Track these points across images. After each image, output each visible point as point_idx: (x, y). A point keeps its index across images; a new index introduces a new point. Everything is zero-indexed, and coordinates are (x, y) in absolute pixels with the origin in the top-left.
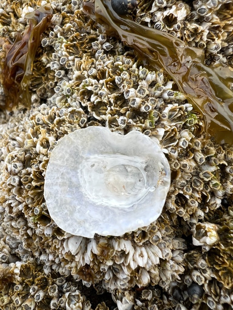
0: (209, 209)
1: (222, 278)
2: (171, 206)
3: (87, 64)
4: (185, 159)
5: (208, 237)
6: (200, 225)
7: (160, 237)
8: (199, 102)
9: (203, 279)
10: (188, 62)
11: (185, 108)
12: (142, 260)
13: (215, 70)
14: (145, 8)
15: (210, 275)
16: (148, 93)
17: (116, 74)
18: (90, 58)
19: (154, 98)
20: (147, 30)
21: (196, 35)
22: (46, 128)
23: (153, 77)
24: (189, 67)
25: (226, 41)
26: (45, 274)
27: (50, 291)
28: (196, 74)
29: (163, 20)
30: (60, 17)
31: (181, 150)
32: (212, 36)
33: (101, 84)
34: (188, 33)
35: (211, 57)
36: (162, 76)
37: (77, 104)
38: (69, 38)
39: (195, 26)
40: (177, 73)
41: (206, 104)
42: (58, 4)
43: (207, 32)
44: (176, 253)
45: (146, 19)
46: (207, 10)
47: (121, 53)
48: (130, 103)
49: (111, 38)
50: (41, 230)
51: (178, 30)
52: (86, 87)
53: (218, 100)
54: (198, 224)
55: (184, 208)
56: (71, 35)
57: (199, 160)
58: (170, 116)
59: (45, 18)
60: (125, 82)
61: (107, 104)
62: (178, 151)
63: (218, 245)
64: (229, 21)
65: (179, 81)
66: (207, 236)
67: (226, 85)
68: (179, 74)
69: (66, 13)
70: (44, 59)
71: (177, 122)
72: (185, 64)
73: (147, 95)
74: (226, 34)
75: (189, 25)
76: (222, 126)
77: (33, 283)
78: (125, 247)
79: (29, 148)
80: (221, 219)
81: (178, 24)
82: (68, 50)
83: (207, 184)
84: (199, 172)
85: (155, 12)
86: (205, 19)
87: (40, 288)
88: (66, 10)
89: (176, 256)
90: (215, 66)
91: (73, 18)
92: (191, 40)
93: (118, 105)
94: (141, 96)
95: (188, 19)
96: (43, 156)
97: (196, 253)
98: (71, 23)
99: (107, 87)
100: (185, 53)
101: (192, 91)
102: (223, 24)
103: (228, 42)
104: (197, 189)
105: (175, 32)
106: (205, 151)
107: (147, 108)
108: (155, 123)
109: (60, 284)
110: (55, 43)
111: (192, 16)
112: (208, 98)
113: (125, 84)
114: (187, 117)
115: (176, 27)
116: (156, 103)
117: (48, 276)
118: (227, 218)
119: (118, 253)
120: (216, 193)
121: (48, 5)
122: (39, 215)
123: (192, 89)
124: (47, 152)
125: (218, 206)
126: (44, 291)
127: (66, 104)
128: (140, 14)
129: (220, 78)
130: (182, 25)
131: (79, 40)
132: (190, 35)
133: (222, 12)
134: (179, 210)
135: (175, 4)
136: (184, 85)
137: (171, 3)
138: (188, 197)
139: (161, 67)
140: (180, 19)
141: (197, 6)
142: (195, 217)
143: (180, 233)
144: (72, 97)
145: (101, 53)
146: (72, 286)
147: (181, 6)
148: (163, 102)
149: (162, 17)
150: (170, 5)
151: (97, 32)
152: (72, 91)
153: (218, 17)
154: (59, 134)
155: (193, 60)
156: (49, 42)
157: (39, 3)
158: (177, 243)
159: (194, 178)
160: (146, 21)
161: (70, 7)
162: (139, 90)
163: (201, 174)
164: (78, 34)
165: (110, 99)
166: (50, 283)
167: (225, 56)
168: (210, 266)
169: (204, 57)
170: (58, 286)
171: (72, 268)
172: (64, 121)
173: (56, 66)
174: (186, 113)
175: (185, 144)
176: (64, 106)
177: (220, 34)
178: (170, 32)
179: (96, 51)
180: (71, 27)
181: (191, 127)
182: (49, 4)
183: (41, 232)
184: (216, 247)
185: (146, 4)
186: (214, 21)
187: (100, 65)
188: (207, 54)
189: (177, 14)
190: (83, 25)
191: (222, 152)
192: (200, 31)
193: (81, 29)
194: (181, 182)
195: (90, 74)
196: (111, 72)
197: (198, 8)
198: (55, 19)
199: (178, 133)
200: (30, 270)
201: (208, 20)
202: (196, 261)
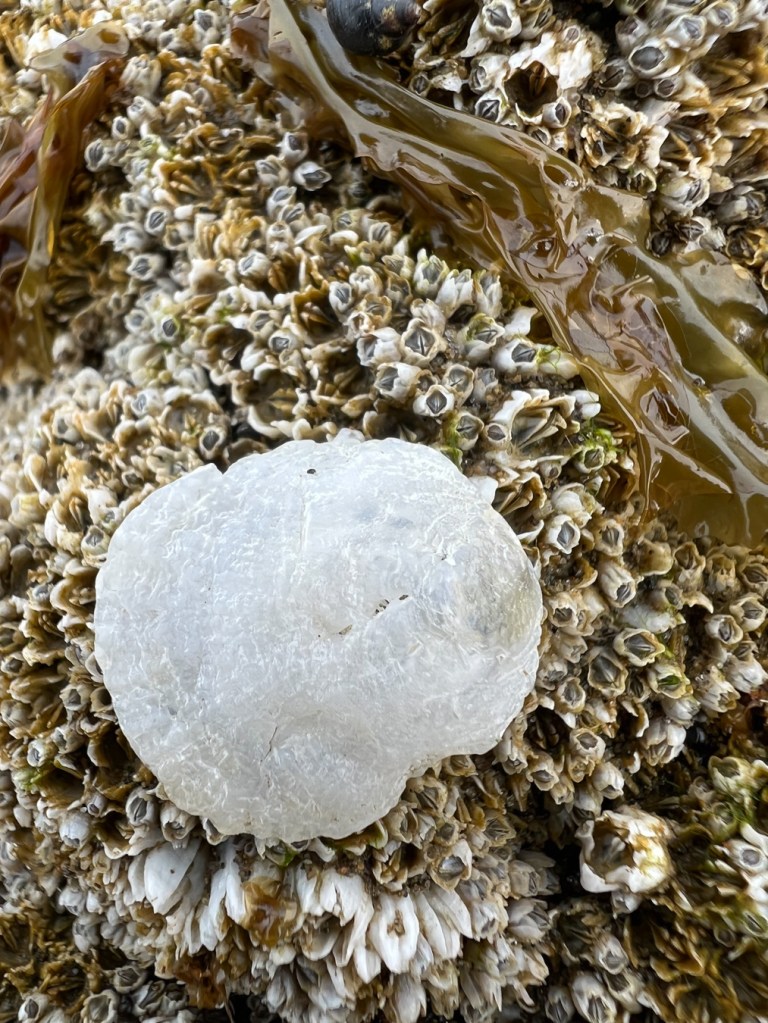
0: (643, 761)
1: (679, 1010)
2: (509, 753)
3: (237, 236)
4: (565, 589)
5: (636, 870)
6: (608, 821)
7: (468, 861)
8: (623, 386)
9: (612, 1010)
10: (592, 241)
11: (572, 409)
12: (400, 945)
13: (686, 272)
14: (443, 40)
15: (635, 997)
16: (444, 347)
17: (335, 274)
18: (250, 215)
19: (464, 368)
20: (450, 121)
21: (624, 144)
22: (85, 455)
23: (463, 292)
24: (592, 259)
25: (727, 171)
26: (76, 950)
27: (88, 1014)
28: (616, 283)
29: (508, 84)
30: (152, 68)
31: (551, 558)
32: (680, 151)
33: (280, 310)
34: (596, 136)
35: (671, 225)
36: (495, 287)
37: (195, 375)
38: (179, 142)
39: (620, 111)
40: (548, 280)
41: (650, 393)
42: (147, 23)
43: (661, 135)
44: (522, 912)
45: (446, 82)
46: (666, 54)
47: (356, 200)
48: (377, 382)
49: (324, 147)
50: (49, 823)
51: (560, 126)
52: (229, 318)
53: (690, 382)
54: (602, 819)
55: (557, 760)
56: (186, 131)
57: (615, 592)
58: (519, 434)
59: (96, 68)
60: (363, 304)
61: (299, 380)
62: (543, 561)
63: (670, 893)
64: (743, 97)
65: (557, 310)
66: (632, 864)
67: (721, 327)
68: (558, 281)
69: (174, 55)
70: (93, 213)
71: (544, 455)
72: (579, 246)
73: (440, 354)
74: (729, 146)
75: (598, 108)
76: (703, 474)
77: (34, 980)
78: (338, 902)
79: (25, 525)
80: (684, 797)
81: (558, 101)
82: (174, 184)
83: (639, 677)
84: (614, 632)
85: (478, 54)
86: (656, 88)
87: (55, 1004)
88: (174, 44)
89: (523, 922)
90: (686, 259)
91: (197, 74)
92: (604, 164)
93: (337, 387)
94: (416, 359)
95: (596, 85)
96: (66, 556)
97: (589, 912)
98: (188, 90)
99: (301, 321)
100: (580, 210)
101: (599, 345)
102: (719, 108)
103: (733, 177)
104: (605, 691)
105: (547, 133)
106: (638, 559)
107: (437, 403)
108: (464, 457)
109: (126, 989)
110: (131, 158)
111: (611, 77)
112: (654, 371)
113: (363, 313)
114: (580, 439)
115: (554, 111)
116: (471, 387)
117: (87, 958)
118: (704, 796)
119: (313, 922)
120: (670, 708)
121: (115, 27)
122: (43, 768)
123: (602, 337)
124: (80, 544)
125: (674, 754)
126: (68, 1011)
127: (161, 374)
128: (427, 61)
129: (703, 303)
130: (573, 107)
131: (215, 150)
132: (601, 144)
133: (719, 64)
134: (537, 768)
135: (551, 29)
136: (573, 324)
137: (539, 24)
138: (570, 720)
139: (492, 254)
140: (571, 85)
141: (632, 39)
142: (594, 788)
143: (539, 837)
144: (180, 351)
145: (285, 197)
146: (165, 997)
147: (572, 36)
148: (495, 383)
149: (503, 74)
150: (533, 30)
151: (278, 125)
152: (182, 328)
153: (705, 80)
154: (125, 482)
155: (610, 235)
156: (111, 153)
157: (86, 18)
158: (527, 877)
159: (596, 652)
160: (447, 88)
161: (189, 36)
162: (413, 337)
163: (620, 639)
164: (208, 128)
165: (309, 364)
166: (93, 984)
167: (721, 224)
168: (635, 962)
169: (648, 226)
170: (119, 995)
171: (159, 951)
172: (146, 433)
173: (131, 240)
174: (577, 426)
175: (567, 536)
176: (153, 382)
177: (708, 146)
178: (531, 131)
179: (272, 190)
180: (189, 105)
181: (593, 475)
182: (119, 22)
183: (51, 828)
184: (663, 901)
185: (448, 27)
186: (689, 95)
187: (281, 239)
188: (660, 217)
189: (559, 66)
190: (230, 98)
191: (694, 564)
192: (637, 131)
193: (222, 110)
194: (551, 668)
195: (244, 273)
196: (315, 267)
197: (635, 45)
198: (132, 75)
199: (544, 496)
200: (28, 934)
201: (666, 92)
202: (588, 942)
